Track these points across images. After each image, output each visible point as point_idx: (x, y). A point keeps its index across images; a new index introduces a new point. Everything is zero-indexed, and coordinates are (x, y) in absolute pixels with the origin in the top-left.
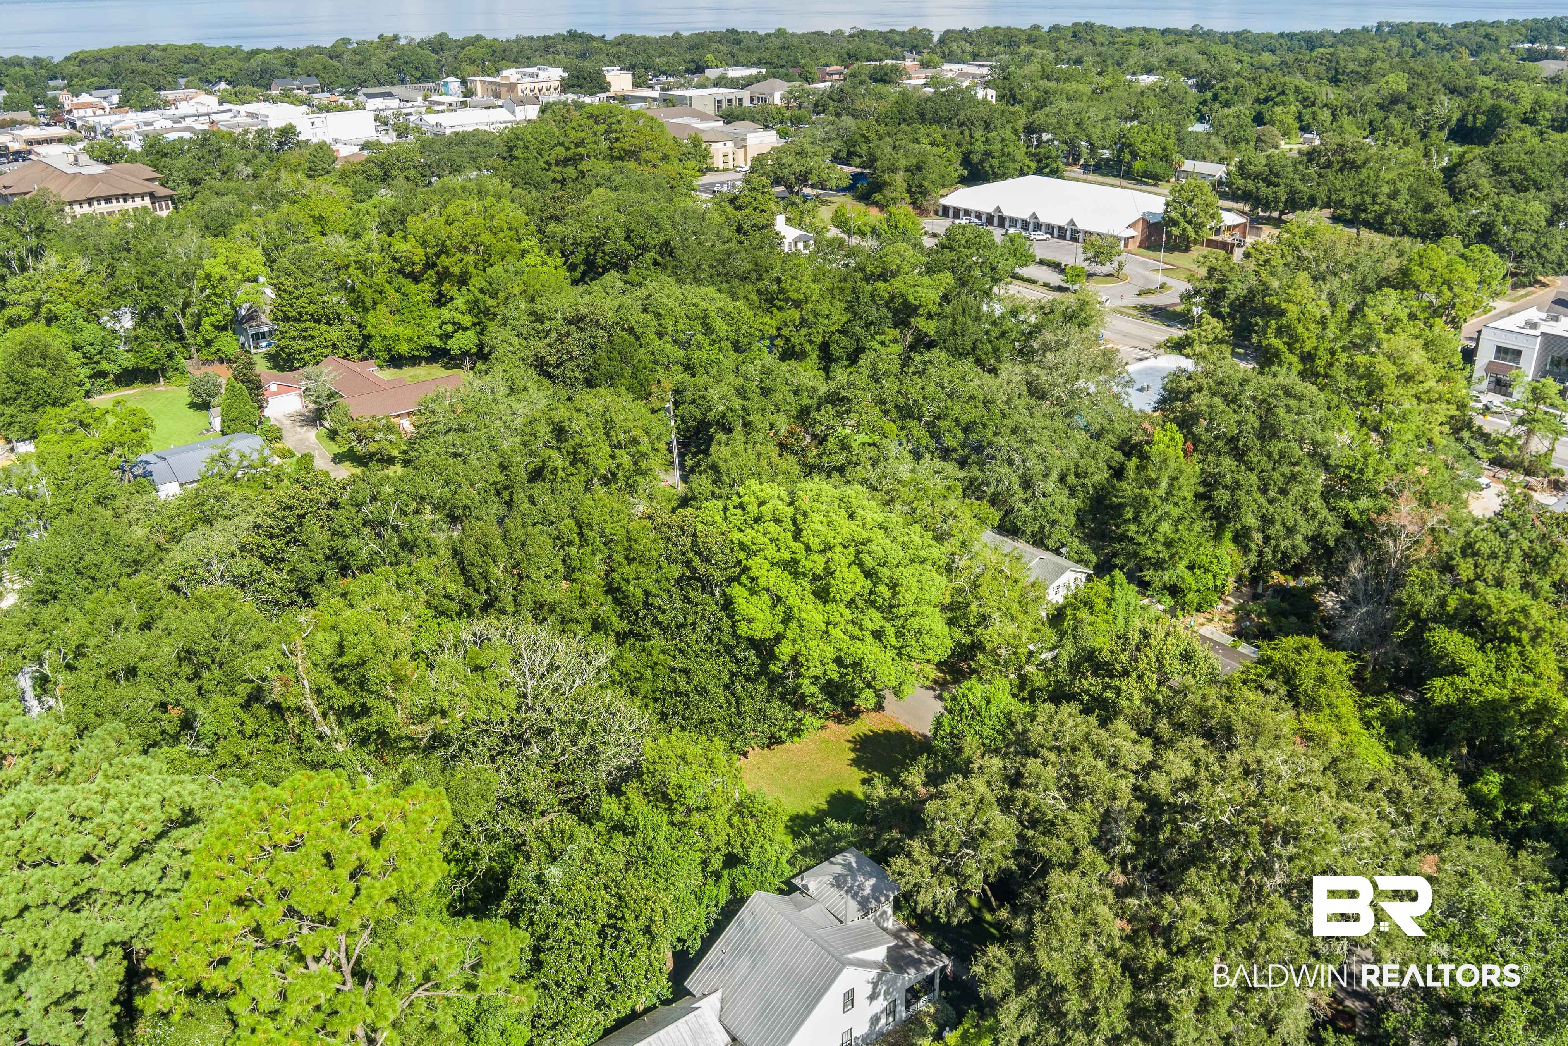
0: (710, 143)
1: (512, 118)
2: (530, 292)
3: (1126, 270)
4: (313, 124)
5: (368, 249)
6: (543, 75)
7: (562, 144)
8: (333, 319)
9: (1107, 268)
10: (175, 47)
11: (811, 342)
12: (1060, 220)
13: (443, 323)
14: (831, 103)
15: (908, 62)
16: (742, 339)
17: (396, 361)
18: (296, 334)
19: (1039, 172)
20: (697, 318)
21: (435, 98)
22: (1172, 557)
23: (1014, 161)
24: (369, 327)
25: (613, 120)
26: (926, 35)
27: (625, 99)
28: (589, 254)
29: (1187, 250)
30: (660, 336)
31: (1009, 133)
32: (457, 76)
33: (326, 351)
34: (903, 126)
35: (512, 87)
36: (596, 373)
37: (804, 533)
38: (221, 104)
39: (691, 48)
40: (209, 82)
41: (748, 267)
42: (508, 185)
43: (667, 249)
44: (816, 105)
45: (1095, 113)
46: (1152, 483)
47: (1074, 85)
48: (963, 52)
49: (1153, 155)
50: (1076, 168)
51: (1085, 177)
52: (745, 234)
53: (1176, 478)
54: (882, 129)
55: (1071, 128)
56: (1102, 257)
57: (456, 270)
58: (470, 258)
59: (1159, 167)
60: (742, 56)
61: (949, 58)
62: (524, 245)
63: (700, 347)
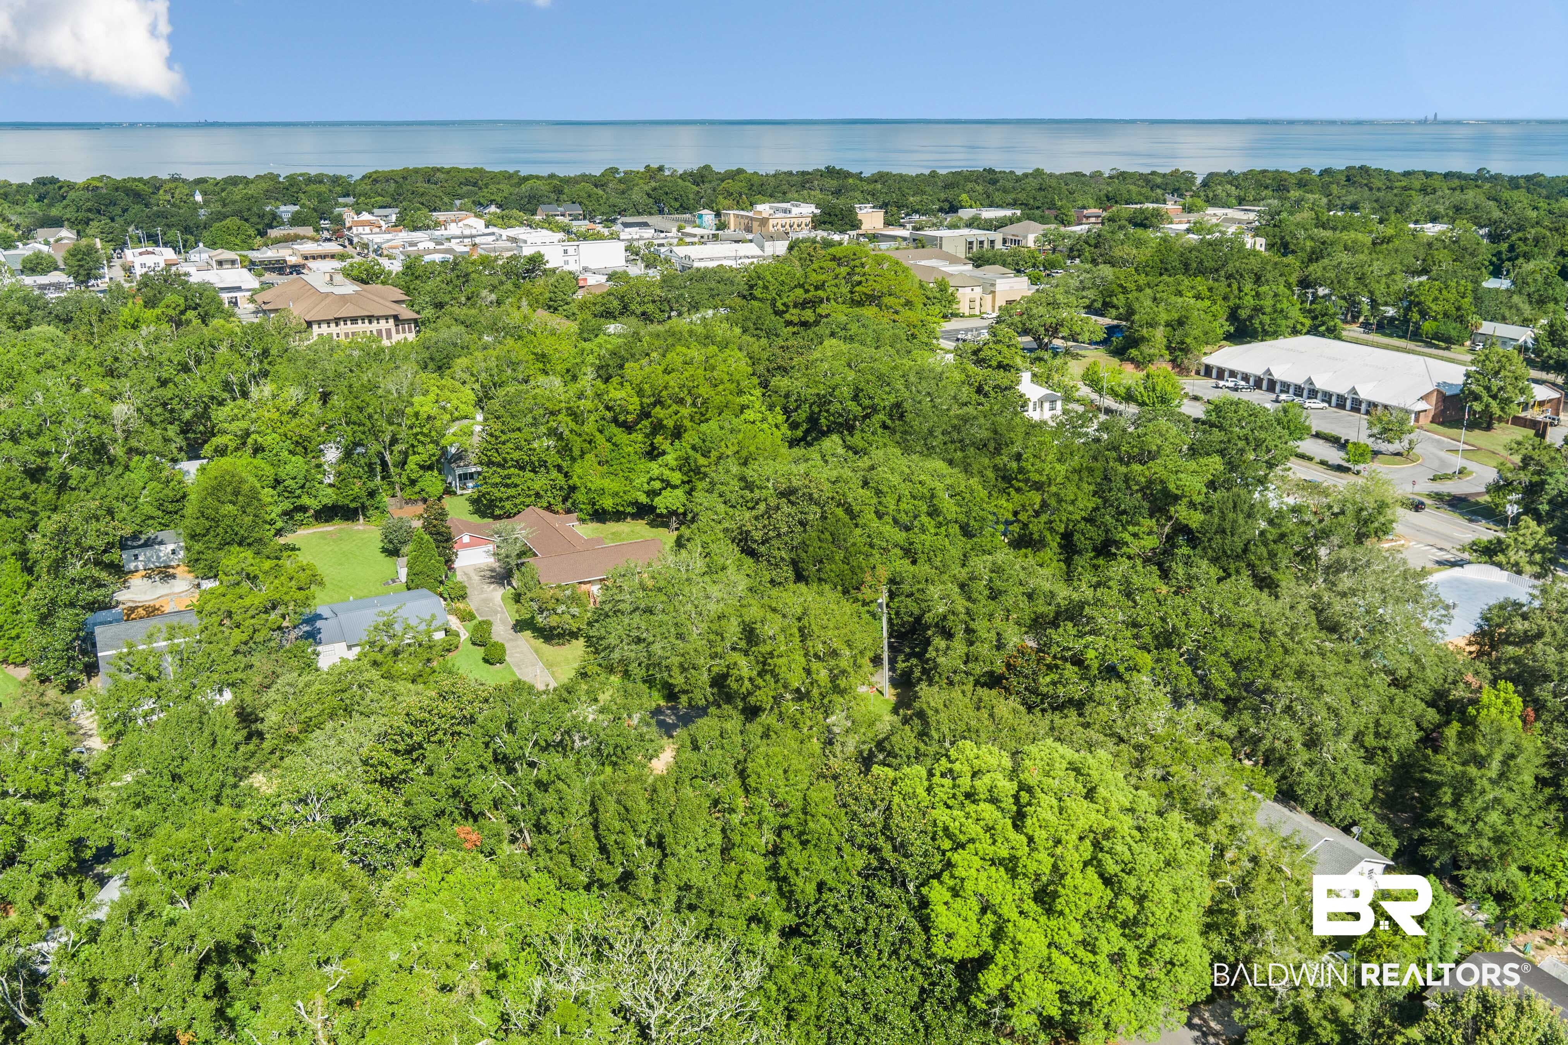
0: (957, 288)
1: (760, 253)
2: (744, 453)
3: (1417, 450)
4: (566, 252)
5: (581, 396)
6: (795, 211)
7: (802, 286)
8: (537, 466)
9: (1396, 446)
10: (458, 170)
11: (1051, 530)
12: (1340, 388)
13: (651, 479)
14: (1087, 248)
15: (1170, 206)
16: (972, 523)
17: (600, 516)
18: (498, 480)
19: (1313, 331)
20: (923, 497)
21: (689, 230)
22: (1502, 857)
23: (1286, 318)
24: (575, 478)
25: (857, 263)
26: (1189, 177)
27: (874, 237)
28: (812, 413)
29: (1489, 428)
30: (880, 515)
31: (1282, 287)
32: (712, 209)
33: (528, 501)
34: (1165, 277)
35: (764, 222)
36: (804, 555)
37: (1029, 822)
38: (487, 226)
39: (946, 187)
40: (481, 204)
41: (985, 434)
42: (738, 331)
43: (898, 411)
44: (1071, 250)
45: (1378, 267)
46: (1480, 762)
47: (1353, 235)
48: (1229, 195)
49: (1446, 315)
50: (1354, 327)
51: (1365, 336)
52: (986, 395)
53: (1512, 757)
54: (1142, 280)
55: (1352, 283)
56: (1390, 434)
57: (670, 423)
58: (685, 411)
59: (1452, 327)
60: (997, 196)
61: (1212, 201)
62: (744, 399)
63: (923, 530)
